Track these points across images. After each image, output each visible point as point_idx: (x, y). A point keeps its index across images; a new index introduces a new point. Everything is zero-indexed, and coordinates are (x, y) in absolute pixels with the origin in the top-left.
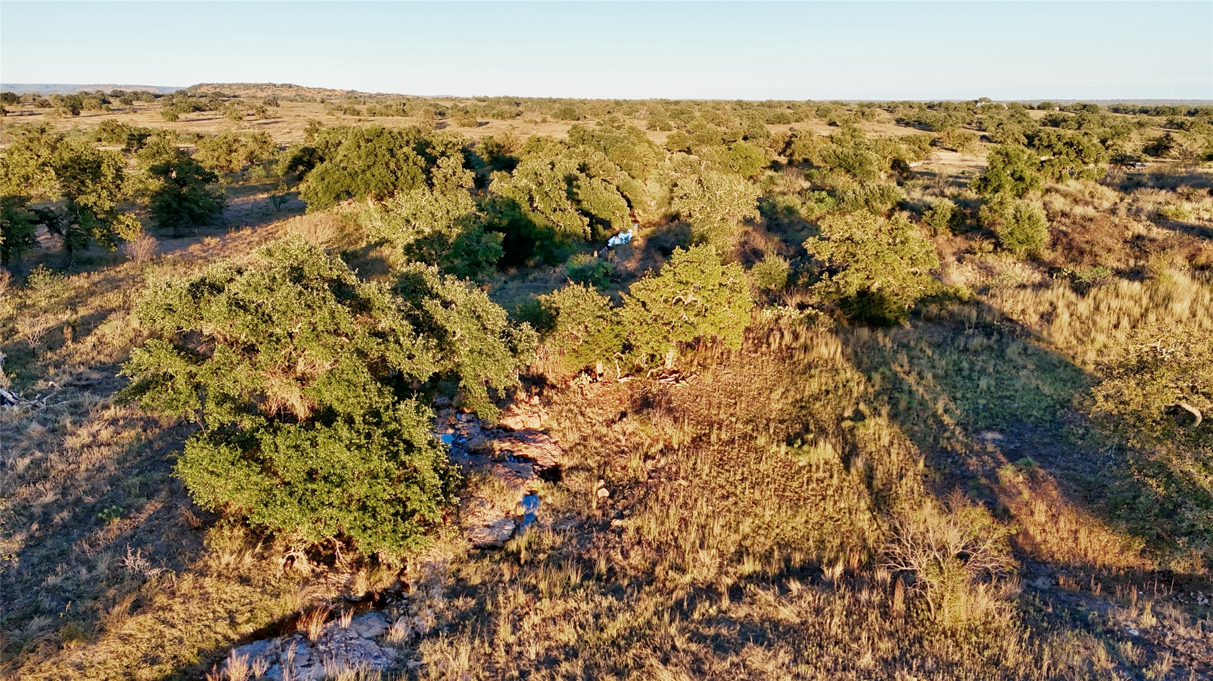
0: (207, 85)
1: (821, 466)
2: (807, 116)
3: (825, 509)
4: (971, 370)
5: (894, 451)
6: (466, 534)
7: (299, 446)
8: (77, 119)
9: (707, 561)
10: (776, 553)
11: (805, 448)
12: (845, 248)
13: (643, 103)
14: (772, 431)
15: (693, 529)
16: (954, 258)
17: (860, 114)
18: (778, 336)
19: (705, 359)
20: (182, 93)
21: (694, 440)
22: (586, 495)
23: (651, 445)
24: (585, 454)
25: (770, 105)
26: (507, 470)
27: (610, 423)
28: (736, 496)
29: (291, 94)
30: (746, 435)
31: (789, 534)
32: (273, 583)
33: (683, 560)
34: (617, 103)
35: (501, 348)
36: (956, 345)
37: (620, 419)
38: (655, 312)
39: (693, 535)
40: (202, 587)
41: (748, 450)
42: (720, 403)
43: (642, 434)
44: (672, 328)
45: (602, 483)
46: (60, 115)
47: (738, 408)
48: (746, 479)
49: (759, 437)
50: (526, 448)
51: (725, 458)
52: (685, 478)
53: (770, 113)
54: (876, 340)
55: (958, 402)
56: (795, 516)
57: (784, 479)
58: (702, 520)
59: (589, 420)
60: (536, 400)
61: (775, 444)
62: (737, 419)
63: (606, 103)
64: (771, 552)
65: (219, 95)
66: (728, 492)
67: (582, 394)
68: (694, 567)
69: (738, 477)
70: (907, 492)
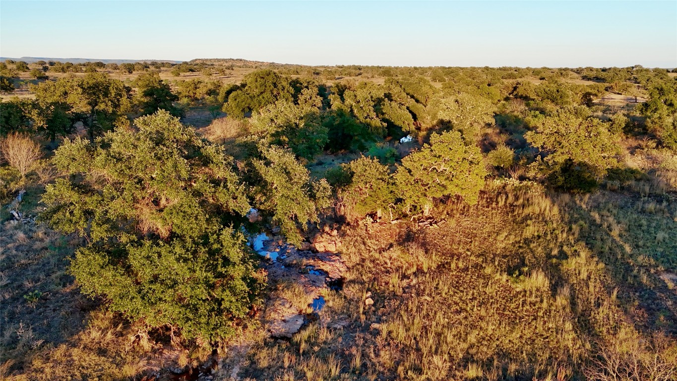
0: (199, 60)
1: (534, 292)
2: (527, 74)
3: (536, 328)
4: (649, 226)
5: (591, 284)
6: (267, 326)
7: (150, 257)
8: (131, 75)
9: (440, 364)
10: (496, 362)
11: (522, 277)
12: (554, 138)
13: (430, 68)
14: (496, 263)
15: (431, 336)
16: (627, 152)
17: (560, 74)
18: (504, 197)
19: (452, 210)
20: (186, 63)
21: (438, 267)
22: (357, 302)
23: (408, 268)
24: (361, 272)
25: (504, 69)
26: (307, 279)
27: (381, 251)
28: (467, 311)
29: (241, 64)
30: (477, 265)
31: (507, 345)
32: (122, 355)
33: (421, 362)
34: (415, 68)
35: (301, 196)
36: (635, 207)
37: (389, 248)
38: (417, 176)
39: (431, 341)
40: (70, 355)
41: (478, 277)
42: (460, 241)
43: (402, 260)
44: (429, 188)
45: (369, 294)
46: (122, 73)
47: (473, 245)
48: (475, 299)
49: (487, 267)
50: (323, 265)
51: (460, 282)
52: (430, 295)
53: (505, 73)
54: (575, 202)
55: (641, 249)
56: (512, 332)
57: (505, 301)
58: (439, 329)
59: (368, 248)
60: (335, 232)
61: (499, 273)
62: (472, 253)
63: (409, 69)
64: (491, 360)
65: (203, 64)
66: (461, 308)
67: (366, 230)
68: (429, 368)
69: (470, 297)
70: (603, 318)
